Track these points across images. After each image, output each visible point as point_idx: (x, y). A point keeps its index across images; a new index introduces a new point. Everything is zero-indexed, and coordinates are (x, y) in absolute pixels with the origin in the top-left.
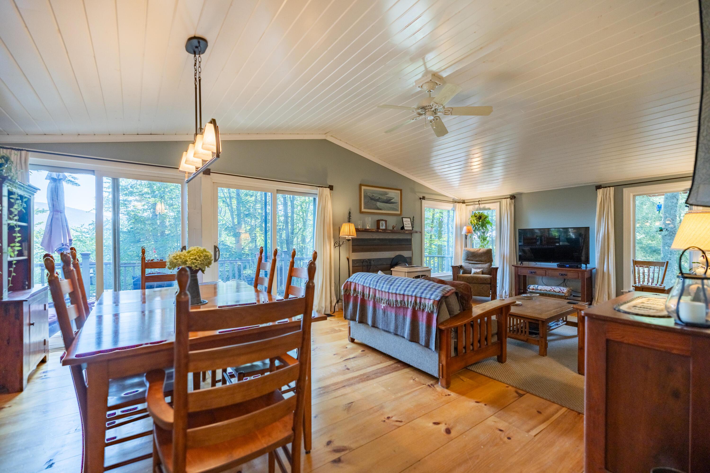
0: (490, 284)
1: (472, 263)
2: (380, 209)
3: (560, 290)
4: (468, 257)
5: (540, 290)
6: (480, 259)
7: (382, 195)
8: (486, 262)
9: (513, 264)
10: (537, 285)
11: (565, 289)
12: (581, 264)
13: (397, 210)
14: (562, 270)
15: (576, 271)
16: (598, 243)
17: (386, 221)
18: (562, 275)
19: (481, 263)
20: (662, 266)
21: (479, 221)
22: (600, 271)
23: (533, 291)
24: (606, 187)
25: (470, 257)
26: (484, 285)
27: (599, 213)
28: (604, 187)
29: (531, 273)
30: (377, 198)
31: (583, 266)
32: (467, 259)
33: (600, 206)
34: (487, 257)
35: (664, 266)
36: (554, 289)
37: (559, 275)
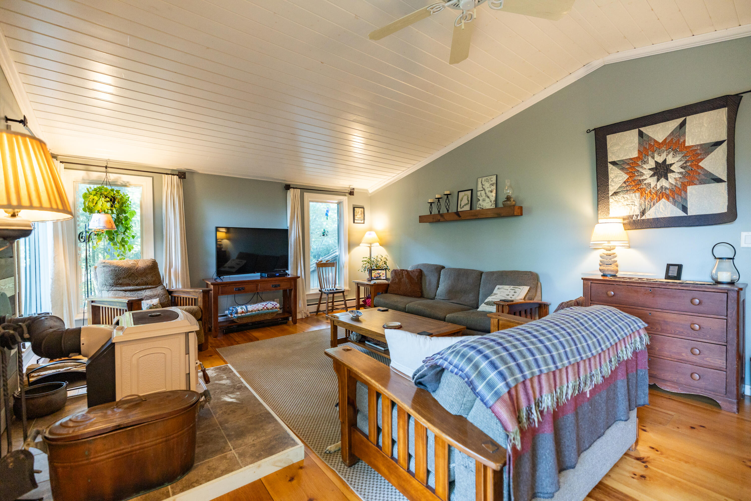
6: (144, 279)
11: (277, 303)
14: (275, 280)
18: (275, 286)
19: (147, 287)
20: (333, 266)
28: (293, 188)
29: (239, 290)
32: (117, 284)
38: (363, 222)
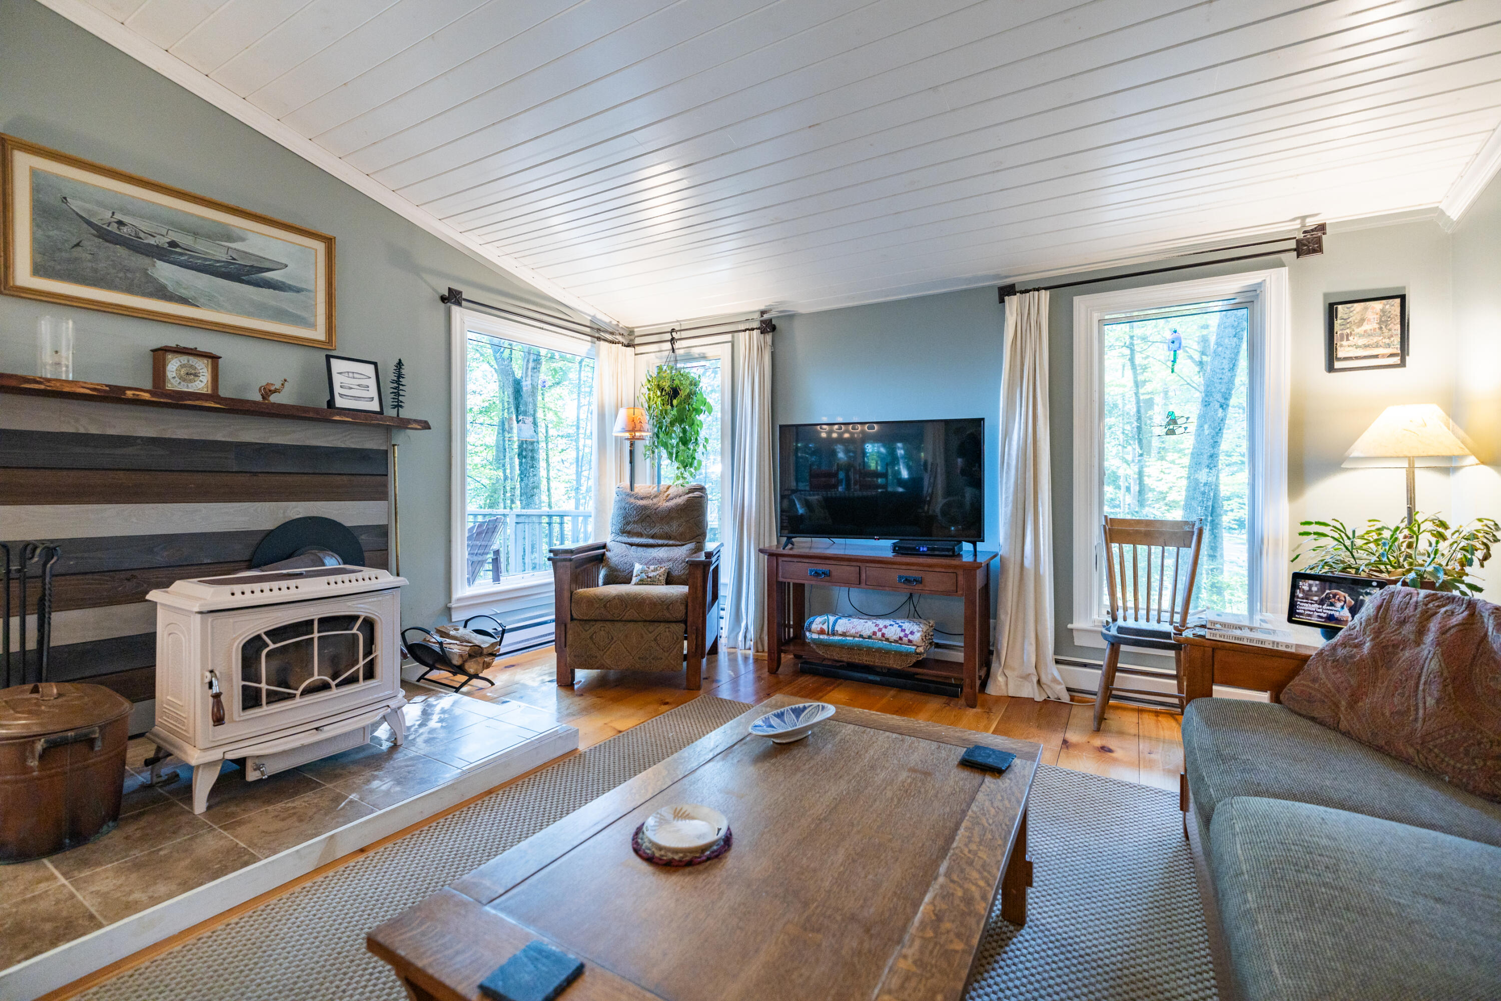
0: (685, 622)
1: (638, 545)
2: (184, 301)
3: (902, 634)
4: (628, 523)
5: (844, 634)
6: (666, 528)
7: (196, 234)
8: (680, 539)
9: (761, 547)
10: (834, 614)
11: (915, 628)
12: (960, 542)
13: (313, 326)
14: (908, 564)
15: (949, 566)
16: (1007, 473)
17: (214, 359)
18: (908, 581)
19: (666, 542)
20: (1185, 546)
21: (672, 406)
22: (1012, 566)
23: (822, 637)
24: (1027, 291)
25: (634, 522)
26: (662, 627)
27: (1010, 374)
28: (1022, 292)
29: (817, 574)
30: (163, 241)
31: (967, 547)
32: (624, 532)
33: (1011, 351)
34: (687, 521)
35: (1190, 547)
36: (884, 630)
37: (900, 581)
38: (1397, 360)
